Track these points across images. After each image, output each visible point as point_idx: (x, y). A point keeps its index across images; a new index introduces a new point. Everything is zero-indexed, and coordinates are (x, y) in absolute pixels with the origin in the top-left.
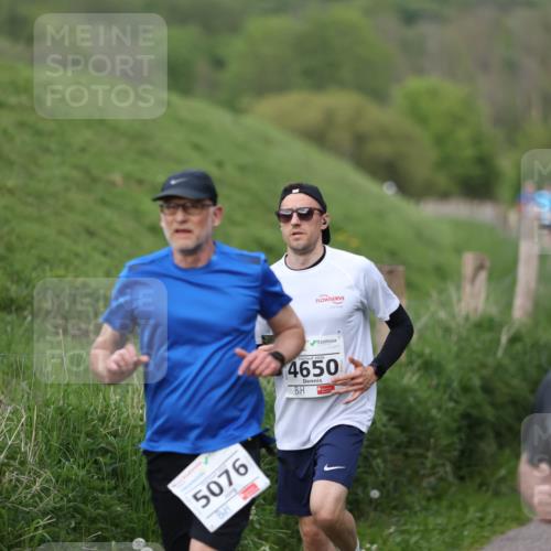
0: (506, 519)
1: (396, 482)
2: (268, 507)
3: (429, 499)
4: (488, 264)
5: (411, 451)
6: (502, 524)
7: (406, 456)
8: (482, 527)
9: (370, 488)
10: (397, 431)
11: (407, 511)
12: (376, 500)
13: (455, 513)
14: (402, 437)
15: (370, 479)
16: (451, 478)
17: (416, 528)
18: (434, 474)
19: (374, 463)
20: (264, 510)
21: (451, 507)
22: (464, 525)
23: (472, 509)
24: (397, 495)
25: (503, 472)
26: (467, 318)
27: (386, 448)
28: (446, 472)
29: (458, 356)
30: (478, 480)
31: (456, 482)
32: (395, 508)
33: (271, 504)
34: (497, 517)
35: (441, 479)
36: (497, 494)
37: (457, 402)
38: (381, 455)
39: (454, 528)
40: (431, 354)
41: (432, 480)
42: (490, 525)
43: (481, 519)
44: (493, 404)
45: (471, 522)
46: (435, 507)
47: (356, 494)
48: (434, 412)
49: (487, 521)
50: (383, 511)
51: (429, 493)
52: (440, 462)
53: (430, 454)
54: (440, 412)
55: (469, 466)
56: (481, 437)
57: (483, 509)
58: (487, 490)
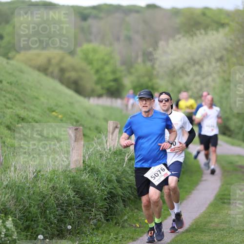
0: (127, 238)
1: (78, 222)
2: (22, 233)
3: (93, 229)
4: (119, 126)
5: (85, 208)
6: (125, 241)
7: (83, 210)
8: (117, 242)
9: (67, 225)
10: (79, 199)
11: (83, 235)
12: (70, 229)
13: (105, 235)
14: (81, 202)
15: (68, 220)
16: (103, 220)
17: (88, 242)
18: (95, 218)
19: (70, 213)
20: (21, 234)
21: (103, 232)
22: (109, 241)
23: (112, 234)
24: (79, 228)
25: (126, 217)
26: (110, 150)
27: (74, 207)
28: (101, 217)
29: (106, 166)
30: (115, 221)
31: (105, 221)
32: (78, 233)
33: (23, 232)
34: (123, 237)
35: (99, 220)
36: (123, 227)
37: (106, 187)
38: (72, 209)
39: (104, 242)
40: (94, 166)
41: (95, 221)
42: (120, 241)
43: (116, 238)
44: (121, 188)
45: (112, 239)
46: (96, 233)
47: (61, 227)
48: (96, 191)
49: (119, 239)
50: (73, 235)
51: (94, 227)
52: (98, 213)
53: (94, 209)
54: (98, 191)
55: (111, 215)
56: (116, 202)
57: (117, 234)
58: (119, 225)
